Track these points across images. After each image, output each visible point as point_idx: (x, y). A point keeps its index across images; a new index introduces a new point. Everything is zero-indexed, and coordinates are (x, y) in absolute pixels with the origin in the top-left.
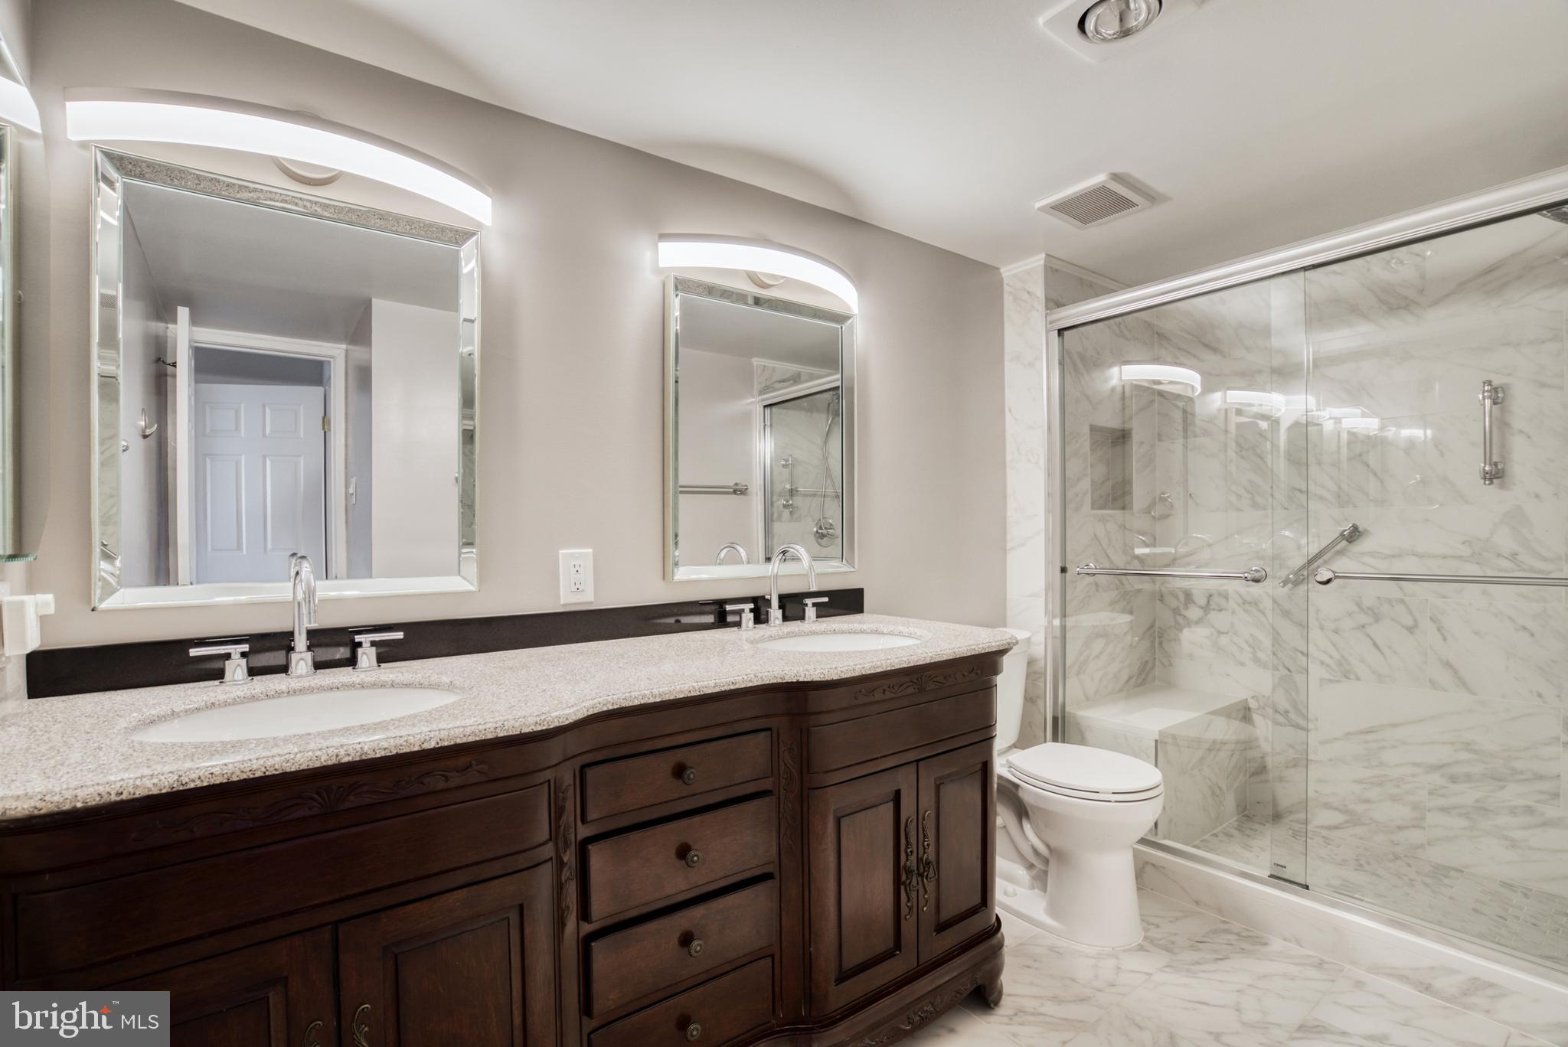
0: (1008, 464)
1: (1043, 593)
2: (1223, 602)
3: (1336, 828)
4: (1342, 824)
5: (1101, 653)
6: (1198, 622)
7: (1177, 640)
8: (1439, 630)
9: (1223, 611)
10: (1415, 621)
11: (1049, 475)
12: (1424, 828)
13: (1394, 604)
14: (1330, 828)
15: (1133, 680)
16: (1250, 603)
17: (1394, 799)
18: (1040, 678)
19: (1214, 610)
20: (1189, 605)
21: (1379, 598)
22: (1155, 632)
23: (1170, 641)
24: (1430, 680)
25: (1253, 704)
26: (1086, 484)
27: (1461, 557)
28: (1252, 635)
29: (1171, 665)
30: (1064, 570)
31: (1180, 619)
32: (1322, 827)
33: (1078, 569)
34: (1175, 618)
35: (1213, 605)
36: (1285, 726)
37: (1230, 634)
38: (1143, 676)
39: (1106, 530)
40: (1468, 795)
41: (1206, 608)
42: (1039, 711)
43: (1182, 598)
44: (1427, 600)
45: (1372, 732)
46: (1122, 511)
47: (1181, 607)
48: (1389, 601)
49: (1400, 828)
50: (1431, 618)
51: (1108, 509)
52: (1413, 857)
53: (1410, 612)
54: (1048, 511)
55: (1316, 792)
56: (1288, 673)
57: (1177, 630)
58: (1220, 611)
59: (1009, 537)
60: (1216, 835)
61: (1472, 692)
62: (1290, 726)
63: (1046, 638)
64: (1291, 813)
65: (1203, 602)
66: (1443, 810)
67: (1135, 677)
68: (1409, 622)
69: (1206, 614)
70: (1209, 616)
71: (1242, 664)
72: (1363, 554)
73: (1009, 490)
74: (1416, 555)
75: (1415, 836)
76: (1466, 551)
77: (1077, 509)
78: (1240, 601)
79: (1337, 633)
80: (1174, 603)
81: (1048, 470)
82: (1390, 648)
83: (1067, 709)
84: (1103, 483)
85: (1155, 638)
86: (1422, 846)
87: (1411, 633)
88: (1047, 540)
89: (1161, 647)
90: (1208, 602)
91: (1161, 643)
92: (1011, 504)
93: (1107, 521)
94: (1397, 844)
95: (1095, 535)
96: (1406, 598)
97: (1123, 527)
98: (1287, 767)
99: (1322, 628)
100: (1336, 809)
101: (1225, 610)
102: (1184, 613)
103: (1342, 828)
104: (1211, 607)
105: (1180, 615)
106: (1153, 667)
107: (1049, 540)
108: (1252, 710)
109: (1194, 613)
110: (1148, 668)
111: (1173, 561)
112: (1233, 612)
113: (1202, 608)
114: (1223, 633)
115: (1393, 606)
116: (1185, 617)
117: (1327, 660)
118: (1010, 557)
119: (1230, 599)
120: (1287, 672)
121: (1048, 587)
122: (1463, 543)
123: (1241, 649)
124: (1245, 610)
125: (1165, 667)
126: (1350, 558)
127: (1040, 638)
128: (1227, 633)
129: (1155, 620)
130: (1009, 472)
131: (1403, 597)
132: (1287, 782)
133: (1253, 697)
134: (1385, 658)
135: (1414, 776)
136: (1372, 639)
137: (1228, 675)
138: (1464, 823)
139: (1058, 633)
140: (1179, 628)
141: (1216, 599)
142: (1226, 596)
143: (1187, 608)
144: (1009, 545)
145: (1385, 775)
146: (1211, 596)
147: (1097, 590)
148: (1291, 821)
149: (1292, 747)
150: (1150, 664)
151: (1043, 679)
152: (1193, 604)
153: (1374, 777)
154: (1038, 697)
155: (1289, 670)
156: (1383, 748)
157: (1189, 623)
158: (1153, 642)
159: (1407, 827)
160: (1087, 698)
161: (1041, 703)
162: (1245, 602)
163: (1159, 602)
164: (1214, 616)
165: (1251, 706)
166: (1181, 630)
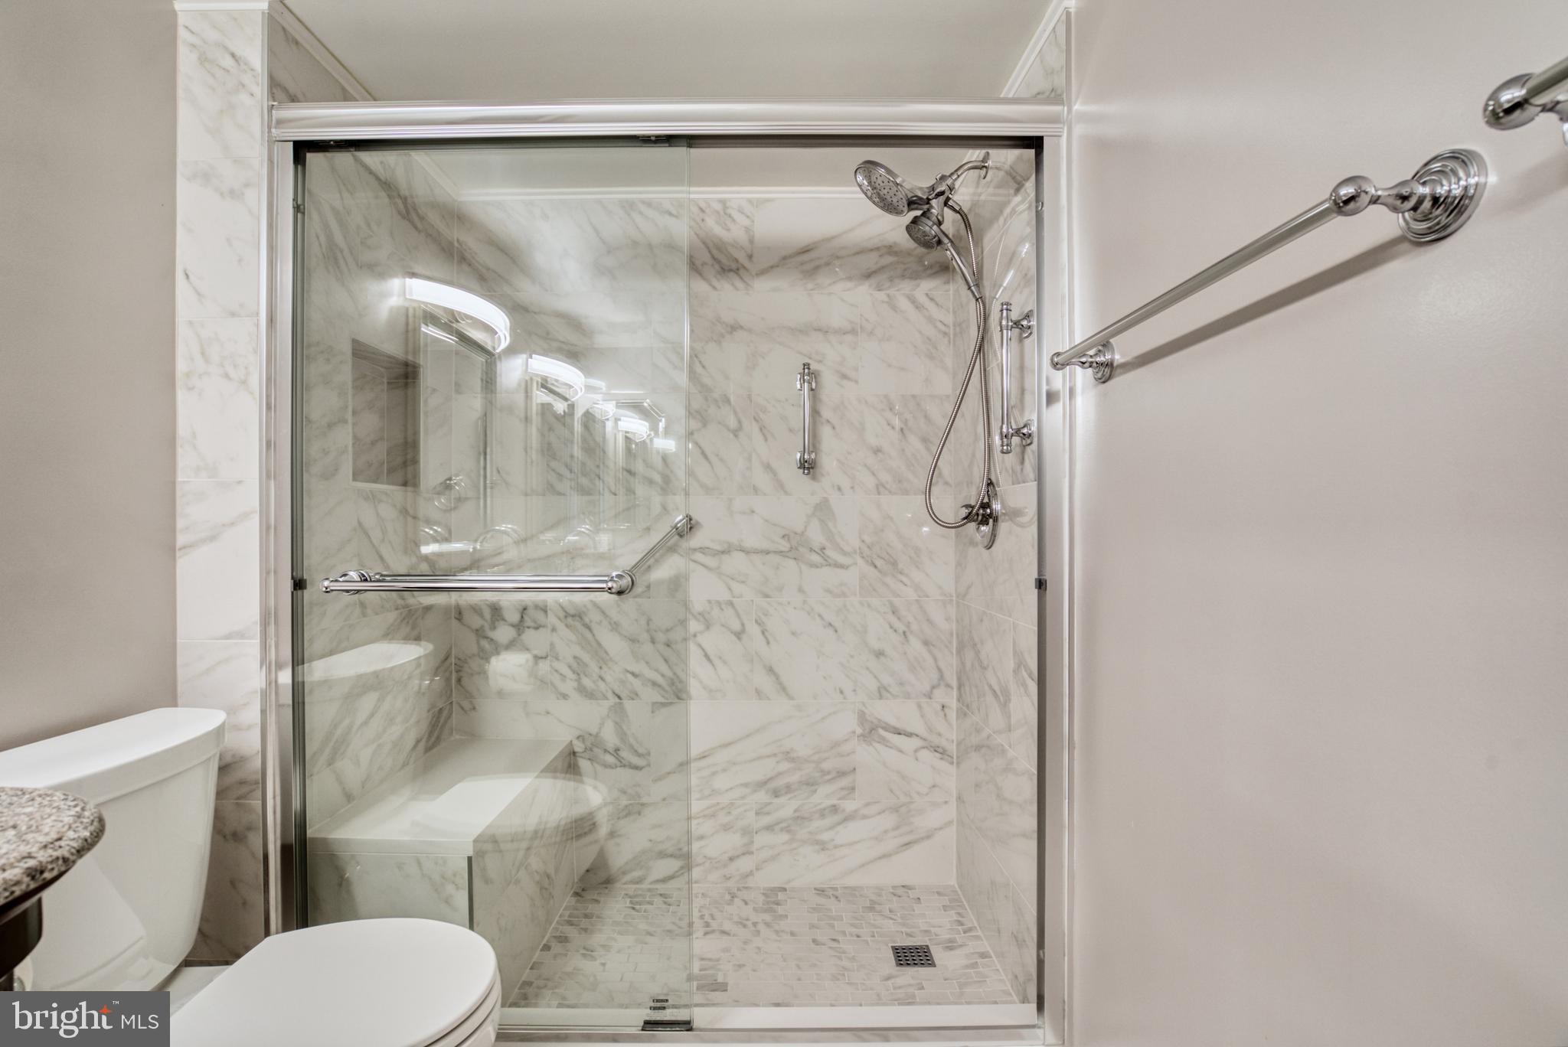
0: (179, 383)
1: (258, 629)
2: (540, 616)
3: (671, 878)
4: (677, 872)
5: (372, 715)
6: (510, 646)
7: (483, 673)
8: (763, 633)
9: (541, 629)
10: (743, 625)
11: (269, 407)
12: (752, 853)
13: (723, 606)
14: (664, 880)
15: (422, 745)
16: (573, 616)
17: (726, 828)
18: (252, 791)
19: (529, 627)
20: (497, 623)
21: (709, 602)
22: (451, 664)
23: (472, 675)
24: (756, 689)
25: (579, 747)
26: (344, 437)
27: (781, 552)
28: (575, 657)
29: (474, 708)
30: (299, 584)
31: (485, 643)
32: (658, 881)
33: (326, 583)
34: (478, 642)
35: (528, 622)
36: (616, 767)
37: (549, 658)
38: (436, 734)
39: (378, 514)
40: (787, 807)
41: (519, 627)
42: (253, 855)
43: (487, 614)
44: (752, 601)
45: (705, 757)
46: (403, 488)
47: (487, 627)
48: (719, 603)
49: (731, 859)
50: (756, 621)
51: (382, 483)
52: (744, 887)
53: (738, 616)
54: (268, 474)
55: (651, 841)
56: (619, 701)
57: (482, 658)
58: (537, 628)
59: (180, 523)
60: (547, 948)
61: (791, 698)
62: (621, 766)
63: (263, 712)
64: (624, 873)
65: (514, 618)
66: (769, 828)
67: (424, 740)
68: (737, 626)
69: (519, 635)
70: (524, 637)
71: (565, 696)
72: (695, 550)
73: (183, 429)
74: (743, 551)
75: (745, 864)
76: (784, 546)
77: (329, 475)
78: (562, 614)
79: (668, 646)
80: (476, 622)
81: (268, 396)
82: (720, 658)
83: (310, 833)
84: (373, 443)
85: (451, 672)
86: (751, 873)
87: (739, 639)
88: (266, 528)
89: (460, 685)
90: (522, 617)
91: (459, 680)
92: (185, 459)
93: (380, 501)
94: (730, 877)
95: (360, 524)
96: (735, 600)
97: (404, 512)
98: (619, 818)
99: (653, 641)
100: (671, 856)
101: (544, 627)
102: (491, 634)
103: (678, 876)
104: (526, 624)
105: (486, 638)
106: (449, 717)
107: (268, 528)
108: (577, 754)
109: (503, 633)
110: (442, 720)
111: (475, 563)
112: (554, 630)
113: (513, 626)
114: (542, 658)
115: (722, 610)
116: (492, 640)
117: (660, 680)
118: (184, 565)
119: (549, 612)
120: (617, 700)
121: (267, 618)
122: (783, 537)
123: (563, 677)
124: (567, 626)
125: (465, 712)
126: (681, 555)
127: (252, 715)
128: (546, 658)
129: (451, 648)
130: (181, 395)
131: (731, 599)
132: (619, 836)
133: (578, 738)
134: (715, 669)
135: (743, 798)
136: (703, 650)
137: (548, 713)
138: (785, 837)
139: (287, 698)
140: (485, 657)
141: (531, 612)
142: (544, 609)
143: (493, 628)
144: (181, 540)
145: (718, 803)
146: (525, 609)
147: (364, 615)
148: (625, 884)
149: (624, 792)
150: (445, 713)
151: (259, 793)
152: (502, 622)
153: (708, 808)
154: (249, 828)
155: (619, 697)
156: (714, 774)
157: (497, 649)
158: (448, 680)
159: (738, 856)
160: (349, 797)
161: (255, 840)
162: (567, 615)
163: (457, 621)
164: (529, 636)
165: (577, 749)
166: (487, 660)
